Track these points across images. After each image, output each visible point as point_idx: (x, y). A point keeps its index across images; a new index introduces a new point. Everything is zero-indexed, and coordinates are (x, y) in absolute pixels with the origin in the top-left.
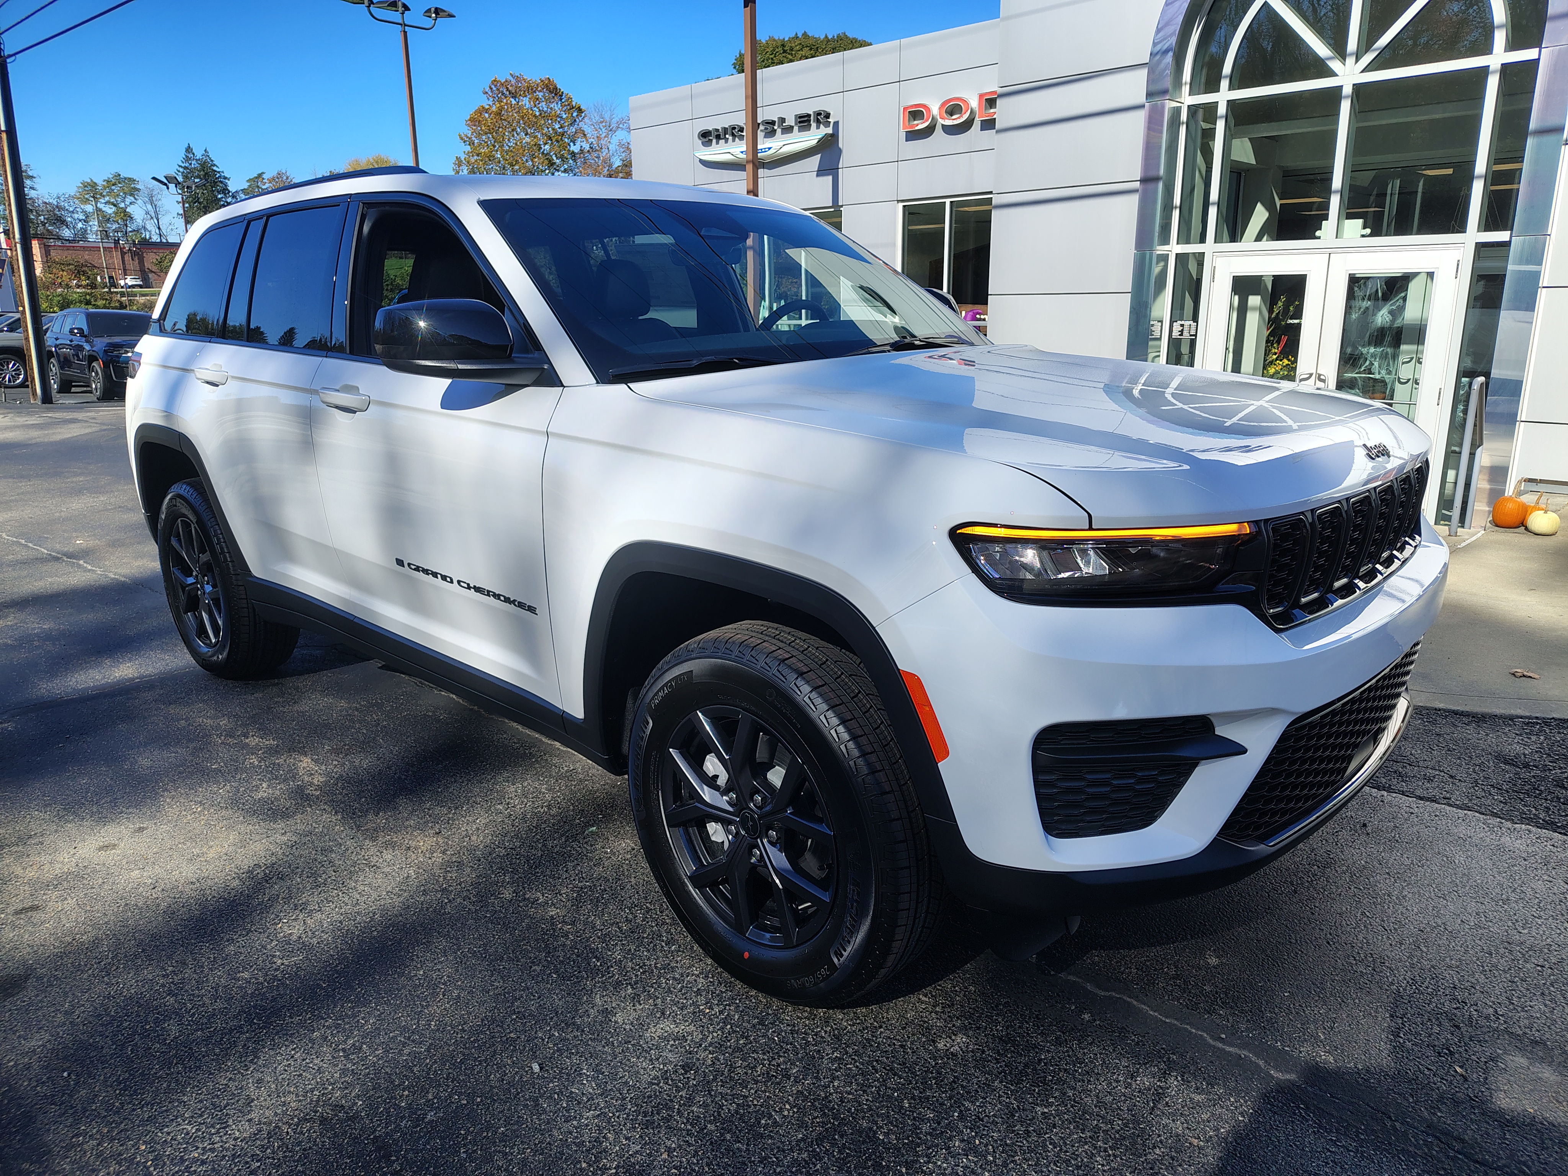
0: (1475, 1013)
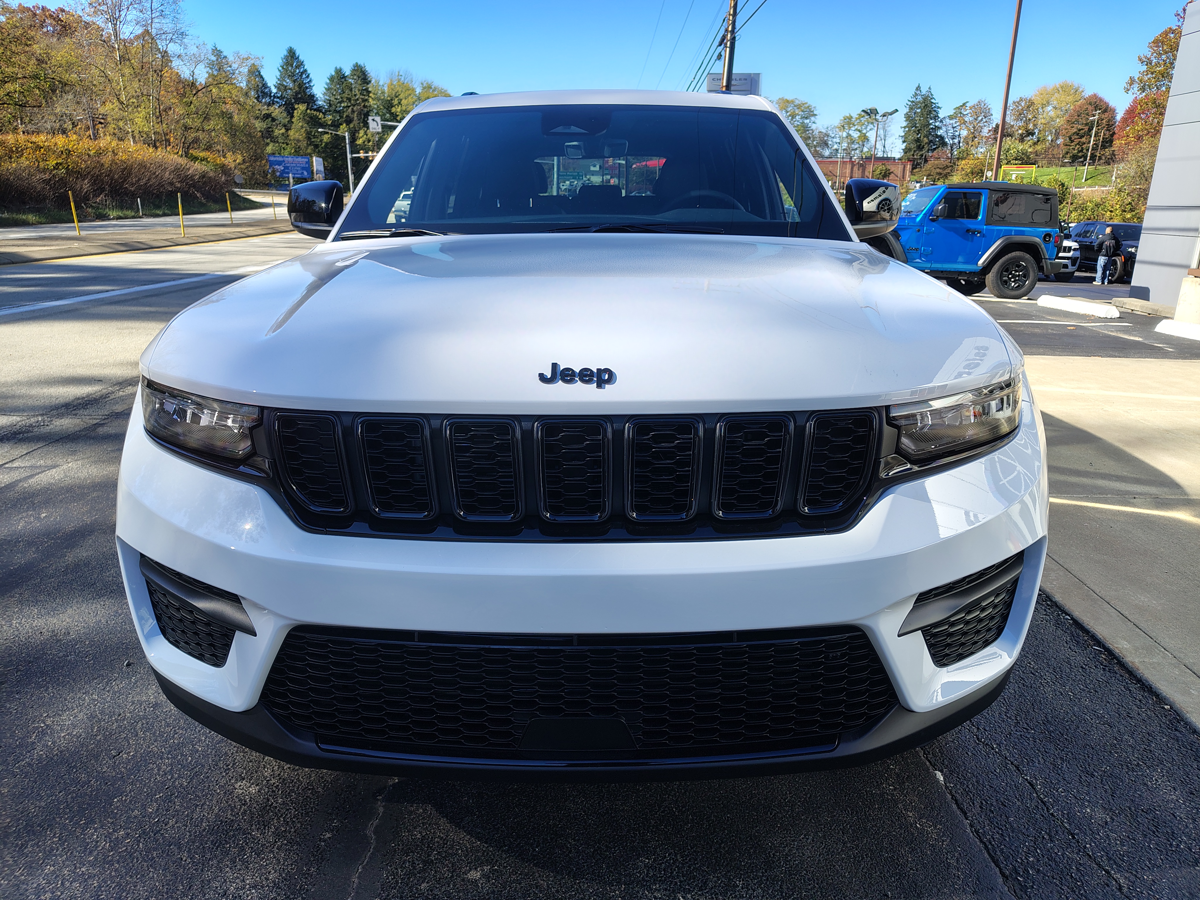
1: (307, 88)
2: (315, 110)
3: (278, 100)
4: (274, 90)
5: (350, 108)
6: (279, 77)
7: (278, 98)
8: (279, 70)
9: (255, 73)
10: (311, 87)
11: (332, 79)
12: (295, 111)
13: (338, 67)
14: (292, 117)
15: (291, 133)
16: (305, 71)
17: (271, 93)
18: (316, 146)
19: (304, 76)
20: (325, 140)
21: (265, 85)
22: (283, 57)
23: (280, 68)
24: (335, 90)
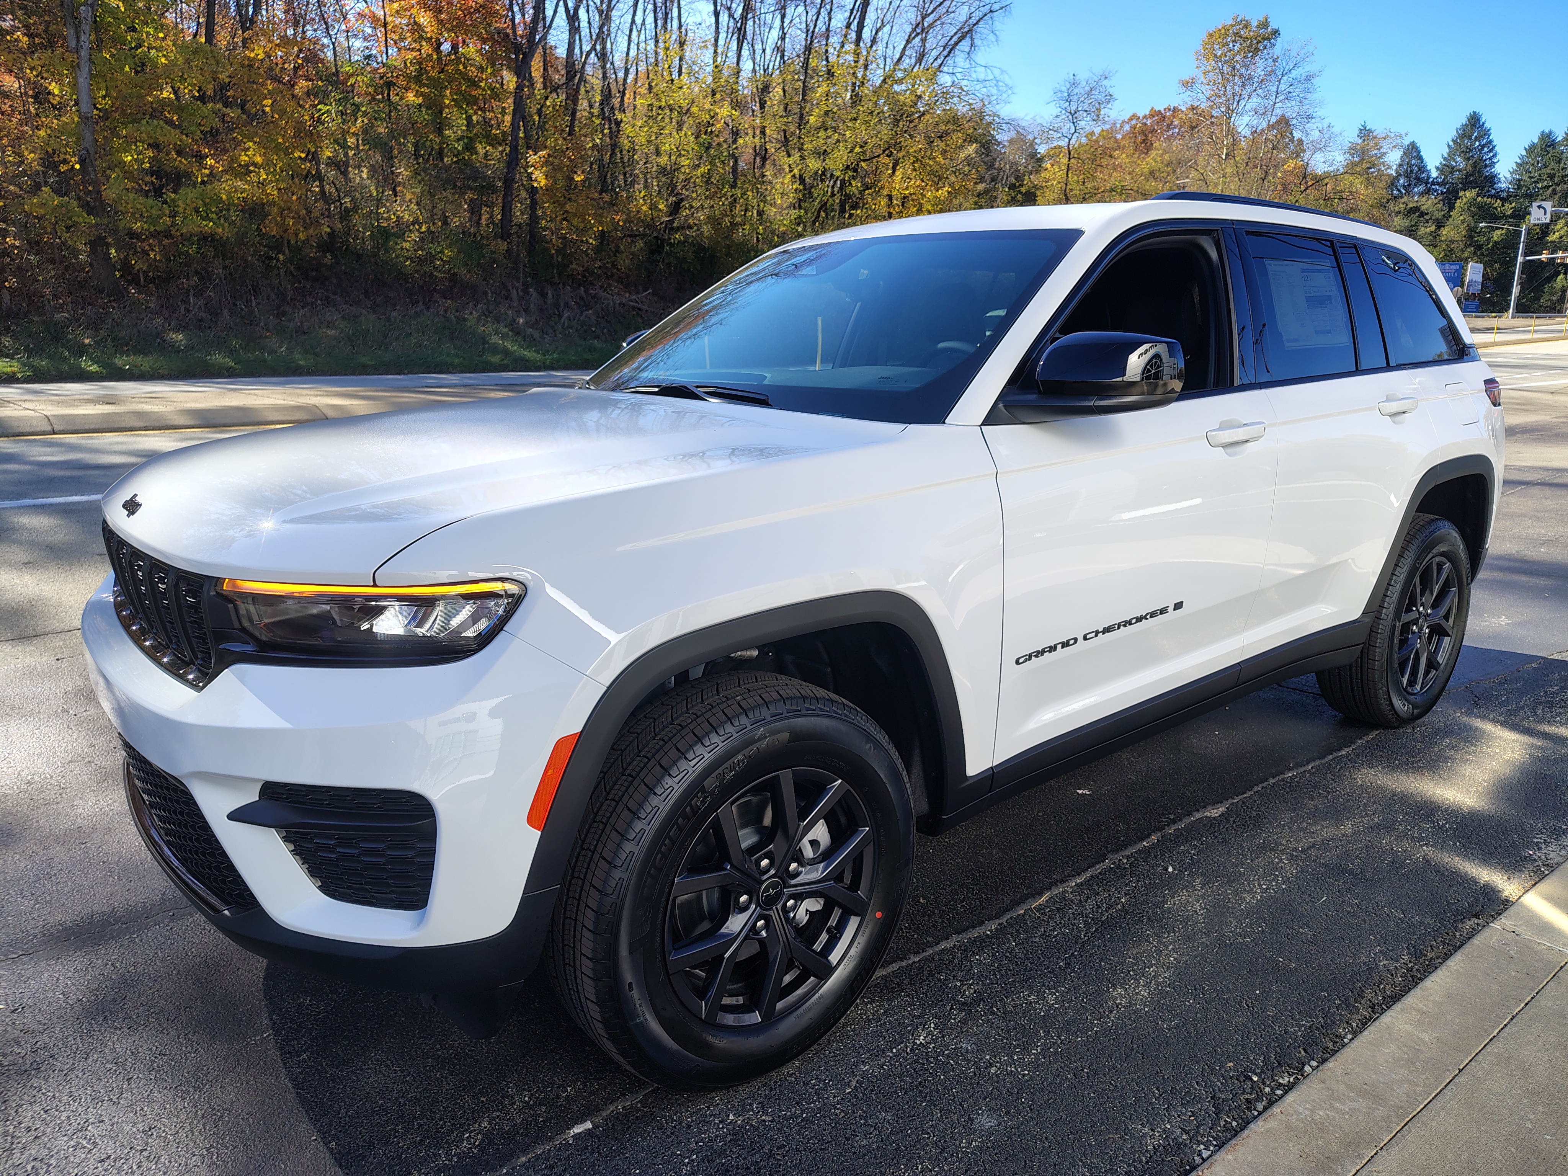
0: (18, 1051)
1: (1486, 166)
2: (1492, 196)
3: (1437, 187)
4: (1434, 174)
5: (1551, 189)
6: (1446, 155)
7: (1438, 184)
8: (1449, 145)
9: (1413, 151)
10: (1493, 164)
11: (1531, 150)
12: (1458, 201)
13: (1547, 131)
14: (1451, 208)
15: (1444, 231)
16: (1490, 142)
17: (1429, 178)
18: (1479, 247)
19: (1486, 150)
20: (1495, 238)
21: (1422, 168)
22: (1459, 127)
23: (1451, 143)
24: (1533, 165)
